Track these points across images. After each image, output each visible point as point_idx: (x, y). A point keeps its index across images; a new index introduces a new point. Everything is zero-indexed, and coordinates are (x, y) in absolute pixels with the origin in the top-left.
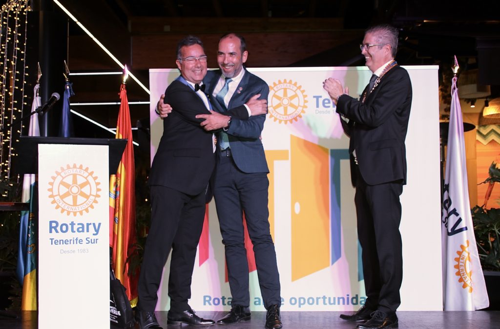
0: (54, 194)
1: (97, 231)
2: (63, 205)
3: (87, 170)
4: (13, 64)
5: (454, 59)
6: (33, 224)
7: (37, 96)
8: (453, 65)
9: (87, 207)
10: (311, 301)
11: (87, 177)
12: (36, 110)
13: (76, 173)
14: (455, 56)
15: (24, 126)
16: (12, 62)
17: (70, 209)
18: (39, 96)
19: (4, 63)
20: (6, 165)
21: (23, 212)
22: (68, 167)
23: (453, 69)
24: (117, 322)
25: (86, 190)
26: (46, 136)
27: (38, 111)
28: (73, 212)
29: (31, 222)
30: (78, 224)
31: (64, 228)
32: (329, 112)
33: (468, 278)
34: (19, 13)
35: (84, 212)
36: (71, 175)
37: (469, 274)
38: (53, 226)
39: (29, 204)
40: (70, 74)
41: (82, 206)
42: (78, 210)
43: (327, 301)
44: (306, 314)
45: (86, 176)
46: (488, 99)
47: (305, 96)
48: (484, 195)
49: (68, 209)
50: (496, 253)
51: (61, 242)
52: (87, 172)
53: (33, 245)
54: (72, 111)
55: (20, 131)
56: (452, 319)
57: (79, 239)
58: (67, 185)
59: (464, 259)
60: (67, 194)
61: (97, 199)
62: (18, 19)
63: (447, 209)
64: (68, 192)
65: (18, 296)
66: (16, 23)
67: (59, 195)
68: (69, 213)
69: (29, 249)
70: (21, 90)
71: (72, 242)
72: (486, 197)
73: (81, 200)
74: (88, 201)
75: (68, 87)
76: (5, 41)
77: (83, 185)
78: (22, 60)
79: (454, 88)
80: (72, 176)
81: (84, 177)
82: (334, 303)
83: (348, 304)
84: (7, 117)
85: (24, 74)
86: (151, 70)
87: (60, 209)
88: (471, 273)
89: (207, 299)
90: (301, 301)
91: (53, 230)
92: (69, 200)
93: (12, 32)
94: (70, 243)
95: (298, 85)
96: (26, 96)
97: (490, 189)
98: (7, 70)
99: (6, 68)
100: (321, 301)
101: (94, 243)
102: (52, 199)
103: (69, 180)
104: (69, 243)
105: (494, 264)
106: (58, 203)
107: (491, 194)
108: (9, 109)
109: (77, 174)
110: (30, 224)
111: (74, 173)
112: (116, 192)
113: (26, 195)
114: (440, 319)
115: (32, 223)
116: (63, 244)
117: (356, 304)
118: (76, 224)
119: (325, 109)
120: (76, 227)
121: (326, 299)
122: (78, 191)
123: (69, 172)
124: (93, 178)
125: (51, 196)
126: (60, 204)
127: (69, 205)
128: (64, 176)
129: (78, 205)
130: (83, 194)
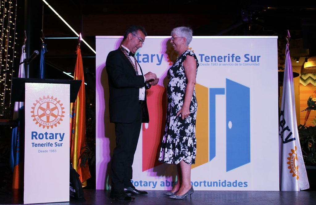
0: (35, 115)
1: (62, 138)
2: (41, 122)
3: (56, 99)
4: (7, 31)
5: (287, 32)
7: (24, 52)
8: (287, 36)
9: (55, 123)
10: (197, 184)
11: (56, 104)
12: (24, 61)
14: (288, 30)
15: (14, 71)
16: (7, 30)
17: (45, 124)
18: (25, 52)
19: (1, 30)
20: (2, 95)
22: (44, 98)
24: (73, 196)
25: (55, 112)
26: (28, 77)
27: (25, 61)
28: (47, 126)
30: (50, 134)
31: (41, 136)
32: (209, 65)
33: (296, 170)
35: (54, 126)
36: (46, 102)
37: (296, 168)
38: (34, 135)
40: (45, 38)
41: (52, 122)
42: (50, 125)
43: (206, 184)
46: (307, 57)
48: (304, 117)
49: (43, 124)
50: (313, 155)
52: (56, 101)
55: (11, 74)
56: (285, 196)
57: (50, 143)
58: (43, 109)
59: (294, 158)
60: (43, 115)
61: (62, 118)
62: (11, 3)
63: (282, 127)
64: (44, 113)
65: (10, 179)
66: (10, 6)
67: (38, 115)
68: (44, 127)
69: (18, 149)
70: (13, 48)
71: (46, 145)
72: (305, 119)
73: (52, 118)
74: (56, 120)
75: (44, 47)
76: (3, 17)
77: (53, 109)
78: (13, 29)
79: (287, 51)
81: (54, 104)
82: (211, 186)
83: (220, 186)
84: (3, 65)
85: (15, 38)
86: (97, 37)
87: (39, 124)
88: (297, 167)
91: (34, 137)
92: (44, 118)
93: (7, 11)
96: (16, 52)
97: (308, 114)
98: (3, 35)
99: (3, 34)
100: (202, 184)
101: (60, 146)
102: (34, 118)
103: (44, 106)
104: (44, 146)
105: (312, 161)
106: (37, 120)
107: (309, 117)
108: (5, 60)
109: (50, 102)
110: (19, 134)
111: (48, 101)
112: (73, 113)
114: (278, 195)
116: (40, 146)
117: (225, 186)
118: (49, 134)
119: (206, 63)
120: (48, 136)
121: (206, 183)
122: (50, 113)
123: (45, 100)
124: (60, 105)
125: (33, 116)
126: (38, 121)
127: (44, 121)
128: (41, 103)
129: (50, 122)
130: (53, 115)
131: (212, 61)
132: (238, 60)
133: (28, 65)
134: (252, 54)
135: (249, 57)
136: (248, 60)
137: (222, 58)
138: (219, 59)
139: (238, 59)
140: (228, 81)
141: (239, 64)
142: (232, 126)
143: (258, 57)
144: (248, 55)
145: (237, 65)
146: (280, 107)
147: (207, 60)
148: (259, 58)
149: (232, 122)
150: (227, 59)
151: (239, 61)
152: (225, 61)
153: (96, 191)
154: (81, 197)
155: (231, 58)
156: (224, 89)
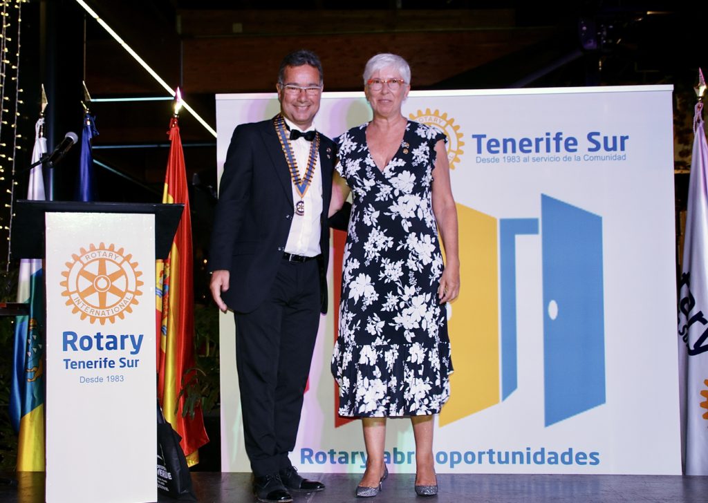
0: (71, 290)
1: (137, 348)
2: (84, 307)
3: (121, 252)
5: (699, 74)
6: (35, 337)
7: (40, 137)
8: (696, 84)
9: (121, 310)
10: (470, 457)
11: (122, 262)
12: (41, 159)
13: (105, 257)
14: (700, 70)
15: (16, 183)
17: (94, 313)
18: (43, 136)
21: (19, 318)
22: (93, 248)
23: (696, 90)
24: (167, 489)
25: (120, 283)
26: (51, 199)
27: (44, 159)
28: (100, 318)
29: (31, 333)
30: (108, 337)
31: (87, 343)
32: (497, 160)
34: (7, 5)
35: (117, 317)
36: (96, 260)
38: (69, 340)
39: (29, 304)
40: (92, 100)
41: (113, 308)
42: (107, 315)
43: (495, 457)
44: (462, 478)
45: (119, 262)
47: (460, 135)
49: (91, 314)
51: (82, 364)
52: (121, 255)
53: (34, 369)
54: (95, 161)
55: (11, 190)
56: (698, 487)
57: (109, 360)
58: (90, 277)
60: (90, 291)
61: (137, 297)
62: (7, 15)
63: (687, 314)
64: (92, 286)
65: (11, 449)
66: (4, 22)
67: (77, 291)
68: (93, 320)
69: (29, 375)
70: (13, 126)
71: (98, 364)
73: (111, 299)
74: (122, 302)
75: (89, 123)
77: (114, 276)
78: (13, 79)
79: (699, 121)
80: (98, 262)
81: (117, 264)
82: (507, 461)
83: (529, 462)
85: (17, 101)
86: (218, 96)
87: (79, 313)
89: (307, 453)
90: (455, 458)
91: (69, 345)
92: (94, 299)
94: (95, 367)
95: (448, 119)
96: (20, 136)
100: (485, 457)
101: (132, 366)
102: (67, 298)
103: (93, 268)
104: (93, 366)
106: (76, 303)
109: (106, 259)
110: (31, 337)
111: (101, 257)
112: (164, 285)
113: (24, 291)
114: (678, 487)
115: (33, 334)
116: (84, 367)
117: (542, 462)
118: (105, 337)
119: (491, 156)
120: (104, 342)
121: (494, 455)
122: (108, 286)
123: (94, 255)
124: (131, 265)
125: (66, 293)
126: (79, 306)
127: (92, 306)
128: (85, 262)
129: (109, 307)
130: (115, 291)
131: (505, 151)
132: (571, 147)
133: (52, 170)
134: (608, 131)
135: (600, 139)
136: (598, 147)
137: (530, 144)
138: (524, 145)
139: (571, 144)
140: (547, 201)
141: (573, 158)
142: (559, 312)
143: (623, 139)
144: (598, 134)
145: (569, 159)
146: (679, 263)
147: (493, 149)
148: (626, 141)
149: (557, 302)
150: (543, 145)
151: (575, 150)
152: (537, 150)
153: (223, 476)
154: (185, 491)
155: (553, 143)
156: (536, 221)
